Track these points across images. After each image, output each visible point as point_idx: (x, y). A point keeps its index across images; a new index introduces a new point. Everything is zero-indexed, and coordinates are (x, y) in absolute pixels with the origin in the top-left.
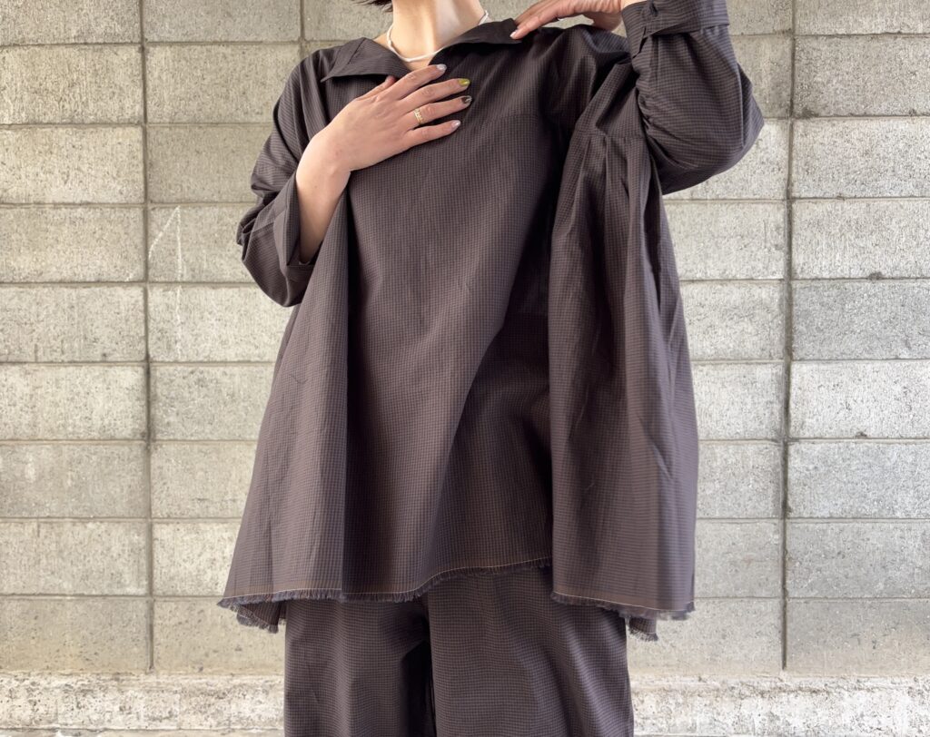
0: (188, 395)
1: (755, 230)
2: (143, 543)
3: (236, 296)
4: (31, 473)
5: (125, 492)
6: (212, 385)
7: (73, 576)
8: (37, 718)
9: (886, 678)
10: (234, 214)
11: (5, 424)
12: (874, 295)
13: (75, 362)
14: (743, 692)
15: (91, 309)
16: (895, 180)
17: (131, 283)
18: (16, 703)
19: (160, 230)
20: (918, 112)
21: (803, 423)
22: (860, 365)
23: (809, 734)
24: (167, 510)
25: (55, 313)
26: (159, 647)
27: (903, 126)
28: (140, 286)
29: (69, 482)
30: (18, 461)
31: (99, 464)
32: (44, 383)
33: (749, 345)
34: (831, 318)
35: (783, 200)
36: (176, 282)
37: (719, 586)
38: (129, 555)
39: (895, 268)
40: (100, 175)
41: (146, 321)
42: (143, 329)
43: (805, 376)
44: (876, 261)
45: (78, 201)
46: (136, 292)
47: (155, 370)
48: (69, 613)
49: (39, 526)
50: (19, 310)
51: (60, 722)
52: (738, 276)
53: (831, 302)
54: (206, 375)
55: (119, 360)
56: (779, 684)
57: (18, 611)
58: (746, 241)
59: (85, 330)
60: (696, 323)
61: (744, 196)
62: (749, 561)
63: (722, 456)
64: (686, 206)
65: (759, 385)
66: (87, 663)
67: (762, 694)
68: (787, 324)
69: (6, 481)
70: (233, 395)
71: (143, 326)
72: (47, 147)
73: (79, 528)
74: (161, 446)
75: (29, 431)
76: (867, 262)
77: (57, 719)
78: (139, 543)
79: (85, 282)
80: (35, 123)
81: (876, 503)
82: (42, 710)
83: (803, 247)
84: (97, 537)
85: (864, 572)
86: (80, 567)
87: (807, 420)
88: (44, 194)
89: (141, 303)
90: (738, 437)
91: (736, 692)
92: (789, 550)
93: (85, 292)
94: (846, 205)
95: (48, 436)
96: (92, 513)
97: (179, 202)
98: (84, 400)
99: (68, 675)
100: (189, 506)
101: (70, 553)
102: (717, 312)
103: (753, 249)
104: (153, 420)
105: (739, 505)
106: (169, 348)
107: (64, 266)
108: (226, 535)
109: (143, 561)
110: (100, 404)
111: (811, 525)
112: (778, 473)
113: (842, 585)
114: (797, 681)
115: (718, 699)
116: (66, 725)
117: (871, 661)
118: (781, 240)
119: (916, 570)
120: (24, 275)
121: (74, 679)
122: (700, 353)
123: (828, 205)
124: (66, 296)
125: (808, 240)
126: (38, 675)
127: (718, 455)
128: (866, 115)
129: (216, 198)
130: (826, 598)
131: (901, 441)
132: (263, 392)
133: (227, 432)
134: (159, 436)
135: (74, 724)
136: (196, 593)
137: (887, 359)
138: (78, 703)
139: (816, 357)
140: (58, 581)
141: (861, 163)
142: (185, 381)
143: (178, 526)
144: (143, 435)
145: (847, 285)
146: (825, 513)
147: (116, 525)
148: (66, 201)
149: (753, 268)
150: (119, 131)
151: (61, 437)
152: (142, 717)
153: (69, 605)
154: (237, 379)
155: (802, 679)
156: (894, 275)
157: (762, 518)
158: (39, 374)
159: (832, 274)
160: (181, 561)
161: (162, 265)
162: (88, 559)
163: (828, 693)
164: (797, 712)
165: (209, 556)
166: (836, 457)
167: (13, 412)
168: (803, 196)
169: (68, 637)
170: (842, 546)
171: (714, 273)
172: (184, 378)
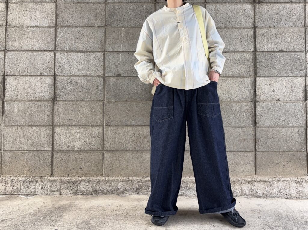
0: (67, 86)
1: (244, 36)
2: (51, 133)
3: (83, 55)
4: (16, 111)
5: (46, 117)
6: (75, 83)
7: (28, 144)
8: (14, 191)
9: (288, 177)
10: (84, 30)
11: (8, 95)
12: (281, 57)
13: (31, 75)
14: (242, 182)
15: (38, 59)
16: (286, 22)
17: (50, 51)
18: (7, 186)
19: (60, 35)
20: (293, 2)
21: (260, 96)
22: (277, 78)
23: (264, 195)
24: (59, 123)
25: (26, 60)
26: (55, 168)
27: (289, 6)
28: (53, 52)
29: (28, 114)
30: (12, 107)
31: (38, 108)
32: (21, 82)
33: (243, 72)
34: (268, 63)
35: (253, 28)
36: (65, 51)
37: (235, 148)
38: (46, 137)
39: (287, 48)
40: (42, 17)
41: (55, 63)
42: (54, 65)
43: (261, 82)
44: (281, 46)
45: (34, 25)
46: (52, 54)
47: (57, 78)
48: (26, 156)
49: (17, 128)
50: (14, 59)
51: (21, 192)
52: (239, 50)
53: (268, 59)
54: (73, 80)
55: (46, 75)
56: (254, 179)
57: (9, 156)
58: (242, 40)
59: (35, 65)
60: (227, 65)
61: (241, 26)
62: (244, 140)
63: (235, 106)
64: (223, 29)
65: (246, 84)
66: (31, 173)
67: (249, 182)
68: (255, 65)
69: (8, 113)
70: (81, 86)
71: (54, 64)
72: (26, 9)
73: (30, 128)
74: (58, 102)
75: (15, 97)
76: (278, 46)
77: (20, 191)
78: (50, 133)
79: (36, 50)
80: (22, 2)
81: (283, 121)
82: (15, 188)
83: (259, 42)
84: (36, 132)
85: (280, 143)
86: (30, 141)
87: (261, 95)
88: (24, 23)
89: (53, 57)
90: (240, 100)
91: (240, 182)
92: (256, 136)
93: (35, 53)
94: (272, 29)
95: (22, 99)
96: (35, 124)
97: (66, 26)
98: (34, 88)
99: (24, 177)
100: (66, 122)
101: (27, 137)
102: (233, 62)
103: (244, 42)
104: (56, 94)
105: (241, 122)
106: (62, 71)
107: (29, 45)
108: (78, 131)
109: (51, 139)
110: (39, 89)
111: (263, 128)
112: (253, 112)
113: (273, 148)
114: (260, 178)
115: (235, 184)
116: (23, 193)
117: (283, 172)
118: (252, 39)
119: (296, 143)
120: (16, 48)
121: (27, 178)
122: (228, 74)
123: (267, 29)
124: (29, 55)
125: (261, 40)
126: (15, 177)
127: (234, 106)
128: (277, 2)
129: (78, 25)
130: (268, 152)
131: (290, 102)
132: (91, 85)
133: (79, 98)
134: (57, 99)
135: (26, 193)
136: (68, 150)
137: (285, 76)
138: (27, 186)
139: (264, 75)
140: (23, 146)
141: (276, 17)
142: (67, 82)
143: (63, 128)
144: (53, 99)
145: (273, 53)
146: (268, 125)
147: (42, 128)
148: (31, 25)
149: (244, 48)
150: (48, 4)
151: (26, 99)
152: (48, 191)
153: (26, 154)
154: (83, 81)
155: (261, 178)
156: (287, 50)
157: (248, 126)
158: (20, 79)
159: (268, 50)
160: (63, 139)
161: (60, 45)
162: (33, 139)
163: (269, 182)
164: (260, 188)
165: (72, 138)
166: (271, 107)
167: (11, 91)
168: (259, 26)
169: (25, 164)
170: (273, 135)
171: (232, 49)
172: (66, 81)
